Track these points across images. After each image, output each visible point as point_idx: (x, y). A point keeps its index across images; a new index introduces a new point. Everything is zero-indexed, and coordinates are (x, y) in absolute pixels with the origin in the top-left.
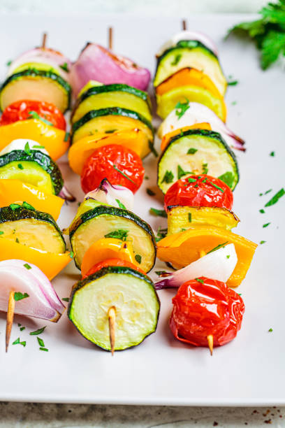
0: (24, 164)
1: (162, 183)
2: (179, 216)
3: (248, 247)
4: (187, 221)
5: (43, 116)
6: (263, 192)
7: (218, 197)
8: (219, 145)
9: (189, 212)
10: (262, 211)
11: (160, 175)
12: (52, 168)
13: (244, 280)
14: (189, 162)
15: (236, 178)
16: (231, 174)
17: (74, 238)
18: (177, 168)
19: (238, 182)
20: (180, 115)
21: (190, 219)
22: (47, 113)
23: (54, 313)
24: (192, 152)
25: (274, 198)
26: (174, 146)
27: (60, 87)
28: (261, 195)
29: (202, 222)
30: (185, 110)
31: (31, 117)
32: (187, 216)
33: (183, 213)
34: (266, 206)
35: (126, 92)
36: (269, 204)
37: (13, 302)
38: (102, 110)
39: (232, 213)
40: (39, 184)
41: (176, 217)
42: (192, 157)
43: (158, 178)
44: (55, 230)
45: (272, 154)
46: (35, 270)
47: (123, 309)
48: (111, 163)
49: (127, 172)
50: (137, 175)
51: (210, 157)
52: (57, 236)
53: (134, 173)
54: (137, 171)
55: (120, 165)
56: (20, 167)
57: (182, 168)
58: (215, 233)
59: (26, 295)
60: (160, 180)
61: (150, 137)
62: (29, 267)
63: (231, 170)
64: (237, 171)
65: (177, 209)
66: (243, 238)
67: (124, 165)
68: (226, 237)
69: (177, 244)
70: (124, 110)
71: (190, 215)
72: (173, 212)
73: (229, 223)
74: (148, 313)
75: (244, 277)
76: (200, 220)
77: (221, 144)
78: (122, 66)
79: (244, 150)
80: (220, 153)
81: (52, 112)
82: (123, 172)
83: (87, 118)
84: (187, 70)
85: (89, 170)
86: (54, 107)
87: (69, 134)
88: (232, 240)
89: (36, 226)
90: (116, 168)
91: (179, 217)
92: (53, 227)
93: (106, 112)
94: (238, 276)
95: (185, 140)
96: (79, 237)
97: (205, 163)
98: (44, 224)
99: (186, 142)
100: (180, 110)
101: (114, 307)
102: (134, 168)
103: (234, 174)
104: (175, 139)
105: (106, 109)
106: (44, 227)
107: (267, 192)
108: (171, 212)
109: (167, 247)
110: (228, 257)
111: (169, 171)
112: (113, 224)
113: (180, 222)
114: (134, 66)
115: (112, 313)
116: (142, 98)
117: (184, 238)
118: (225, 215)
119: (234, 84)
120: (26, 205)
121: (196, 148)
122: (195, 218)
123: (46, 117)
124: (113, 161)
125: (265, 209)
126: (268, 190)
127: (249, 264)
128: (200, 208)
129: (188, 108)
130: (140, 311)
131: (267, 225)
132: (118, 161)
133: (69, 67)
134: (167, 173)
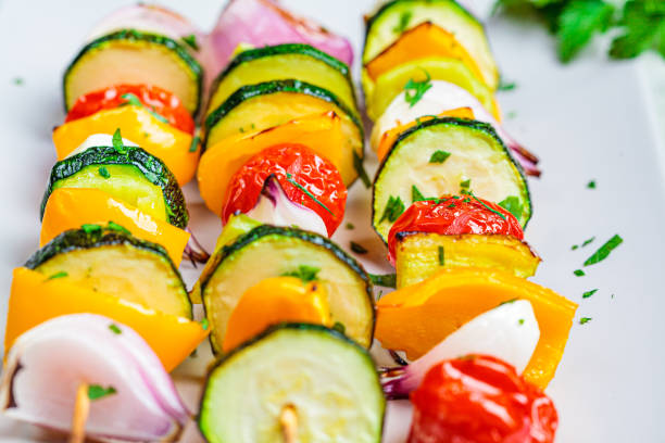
0: (110, 169)
1: (381, 221)
2: (419, 253)
3: (561, 308)
4: (436, 263)
5: (148, 106)
6: (580, 242)
7: (494, 225)
8: (491, 145)
9: (440, 244)
10: (579, 273)
11: (376, 207)
12: (167, 181)
13: (553, 381)
14: (434, 179)
15: (526, 210)
16: (517, 200)
17: (209, 290)
18: (410, 191)
19: (530, 216)
20: (413, 101)
21: (441, 258)
22: (156, 103)
23: (168, 425)
24: (439, 158)
25: (600, 251)
26: (404, 147)
27: (182, 64)
28: (575, 248)
29: (468, 265)
30: (423, 92)
31: (126, 103)
32: (436, 253)
33: (427, 246)
34: (586, 264)
35: (310, 55)
36: (592, 260)
37: (84, 402)
38: (265, 84)
39: (525, 244)
40: (140, 201)
41: (413, 256)
42: (439, 170)
43: (374, 212)
44: (172, 273)
45: (592, 185)
46: (130, 338)
47: (312, 410)
48: (283, 172)
49: (314, 188)
50: (333, 196)
51: (475, 168)
52: (175, 287)
53: (328, 192)
54: (333, 189)
55: (300, 175)
56: (104, 174)
57: (420, 191)
58: (493, 280)
59: (112, 390)
60: (378, 217)
61: (358, 144)
62: (117, 331)
63: (516, 192)
64: (528, 196)
65: (416, 238)
66: (549, 291)
67: (308, 174)
68: (515, 288)
69: (419, 300)
70: (305, 85)
71: (441, 250)
72: (407, 244)
73: (520, 266)
74: (361, 419)
75: (553, 375)
76: (463, 262)
77: (495, 142)
78: (301, 29)
79: (537, 174)
80: (493, 160)
81: (166, 102)
82: (305, 188)
83: (236, 100)
84: (425, 27)
85: (240, 186)
86: (169, 95)
87: (199, 141)
88: (527, 293)
89: (133, 263)
90: (293, 180)
91: (420, 255)
92: (168, 265)
93: (271, 86)
94: (541, 372)
95: (426, 133)
96: (221, 287)
97: (465, 179)
98: (150, 258)
99: (428, 140)
100: (413, 93)
101: (291, 407)
102: (328, 182)
103: (522, 201)
104: (405, 135)
105: (271, 83)
106: (150, 265)
107: (586, 243)
108: (404, 245)
109: (398, 306)
110: (521, 322)
111: (395, 198)
112: (288, 258)
113: (422, 265)
114: (323, 31)
115: (289, 418)
116: (340, 70)
117: (432, 290)
118: (512, 247)
119: (510, 87)
120: (113, 226)
121: (447, 151)
122: (452, 258)
123: (154, 109)
124: (286, 167)
125: (584, 269)
126: (587, 239)
127: (562, 350)
128: (461, 238)
129: (430, 86)
130: (348, 413)
131: (592, 293)
132: (296, 168)
133: (200, 41)
134: (391, 200)
